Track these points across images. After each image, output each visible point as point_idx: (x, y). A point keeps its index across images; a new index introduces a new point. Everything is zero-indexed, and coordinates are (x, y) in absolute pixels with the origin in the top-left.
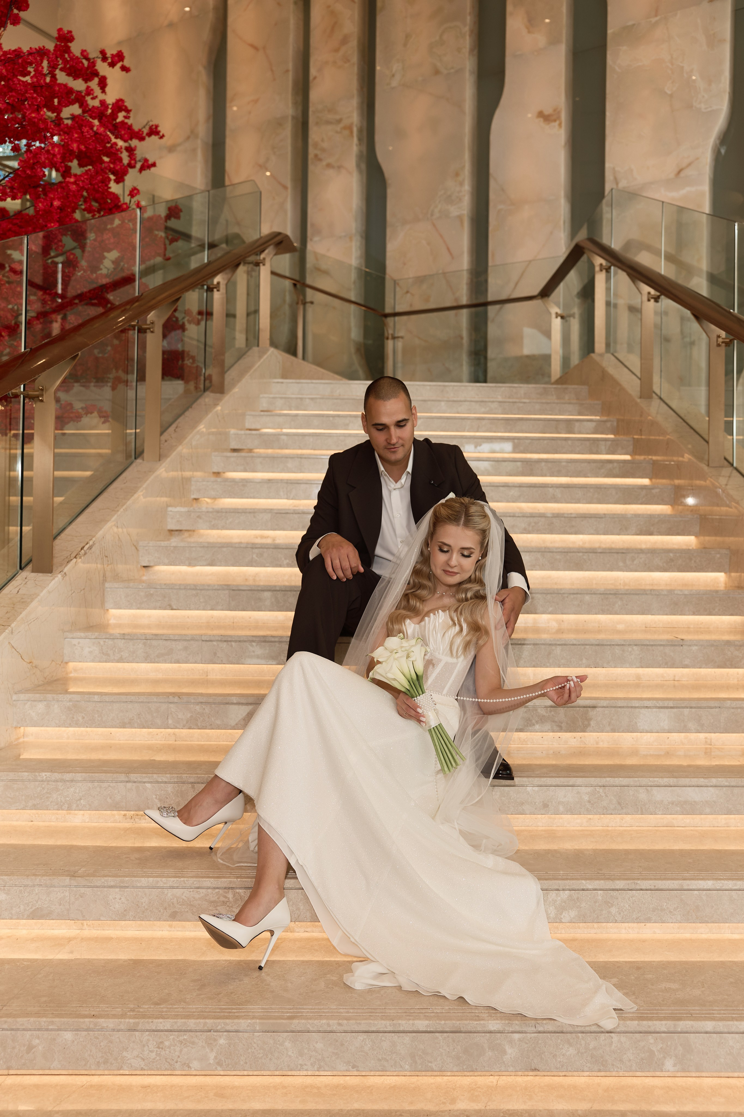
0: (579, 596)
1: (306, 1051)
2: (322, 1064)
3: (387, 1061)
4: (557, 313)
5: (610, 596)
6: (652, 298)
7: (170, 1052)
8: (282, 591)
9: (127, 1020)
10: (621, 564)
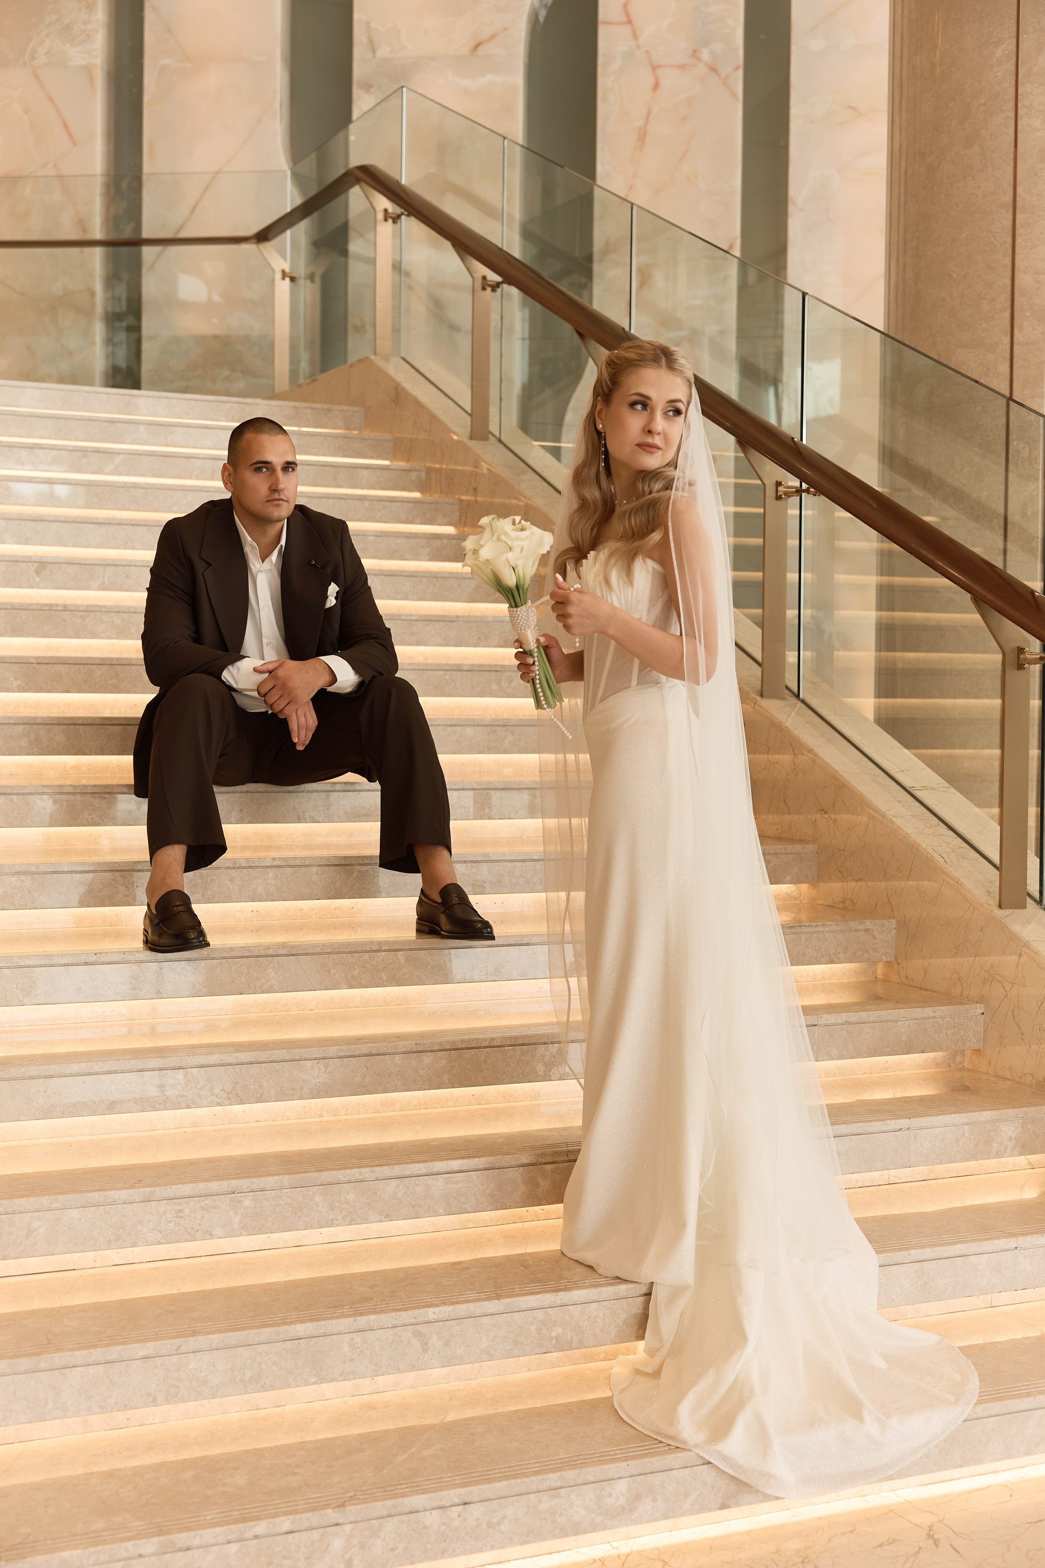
0: (458, 728)
1: (337, 1204)
2: (354, 1217)
3: (421, 1206)
4: (283, 271)
5: (499, 728)
6: (489, 286)
7: (190, 1221)
8: (46, 724)
9: (142, 1190)
10: (494, 687)
